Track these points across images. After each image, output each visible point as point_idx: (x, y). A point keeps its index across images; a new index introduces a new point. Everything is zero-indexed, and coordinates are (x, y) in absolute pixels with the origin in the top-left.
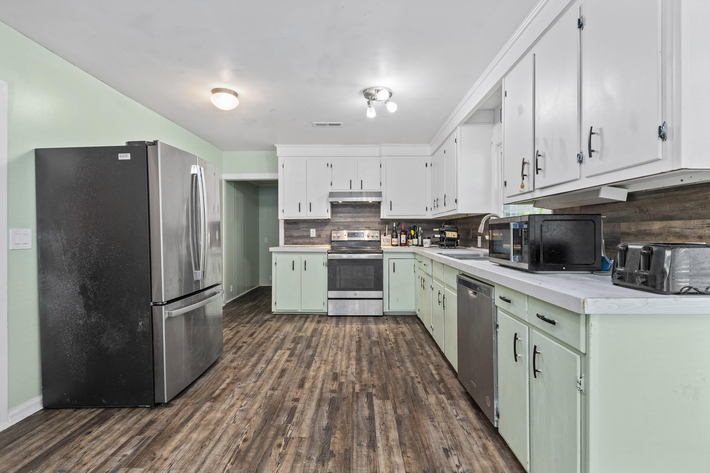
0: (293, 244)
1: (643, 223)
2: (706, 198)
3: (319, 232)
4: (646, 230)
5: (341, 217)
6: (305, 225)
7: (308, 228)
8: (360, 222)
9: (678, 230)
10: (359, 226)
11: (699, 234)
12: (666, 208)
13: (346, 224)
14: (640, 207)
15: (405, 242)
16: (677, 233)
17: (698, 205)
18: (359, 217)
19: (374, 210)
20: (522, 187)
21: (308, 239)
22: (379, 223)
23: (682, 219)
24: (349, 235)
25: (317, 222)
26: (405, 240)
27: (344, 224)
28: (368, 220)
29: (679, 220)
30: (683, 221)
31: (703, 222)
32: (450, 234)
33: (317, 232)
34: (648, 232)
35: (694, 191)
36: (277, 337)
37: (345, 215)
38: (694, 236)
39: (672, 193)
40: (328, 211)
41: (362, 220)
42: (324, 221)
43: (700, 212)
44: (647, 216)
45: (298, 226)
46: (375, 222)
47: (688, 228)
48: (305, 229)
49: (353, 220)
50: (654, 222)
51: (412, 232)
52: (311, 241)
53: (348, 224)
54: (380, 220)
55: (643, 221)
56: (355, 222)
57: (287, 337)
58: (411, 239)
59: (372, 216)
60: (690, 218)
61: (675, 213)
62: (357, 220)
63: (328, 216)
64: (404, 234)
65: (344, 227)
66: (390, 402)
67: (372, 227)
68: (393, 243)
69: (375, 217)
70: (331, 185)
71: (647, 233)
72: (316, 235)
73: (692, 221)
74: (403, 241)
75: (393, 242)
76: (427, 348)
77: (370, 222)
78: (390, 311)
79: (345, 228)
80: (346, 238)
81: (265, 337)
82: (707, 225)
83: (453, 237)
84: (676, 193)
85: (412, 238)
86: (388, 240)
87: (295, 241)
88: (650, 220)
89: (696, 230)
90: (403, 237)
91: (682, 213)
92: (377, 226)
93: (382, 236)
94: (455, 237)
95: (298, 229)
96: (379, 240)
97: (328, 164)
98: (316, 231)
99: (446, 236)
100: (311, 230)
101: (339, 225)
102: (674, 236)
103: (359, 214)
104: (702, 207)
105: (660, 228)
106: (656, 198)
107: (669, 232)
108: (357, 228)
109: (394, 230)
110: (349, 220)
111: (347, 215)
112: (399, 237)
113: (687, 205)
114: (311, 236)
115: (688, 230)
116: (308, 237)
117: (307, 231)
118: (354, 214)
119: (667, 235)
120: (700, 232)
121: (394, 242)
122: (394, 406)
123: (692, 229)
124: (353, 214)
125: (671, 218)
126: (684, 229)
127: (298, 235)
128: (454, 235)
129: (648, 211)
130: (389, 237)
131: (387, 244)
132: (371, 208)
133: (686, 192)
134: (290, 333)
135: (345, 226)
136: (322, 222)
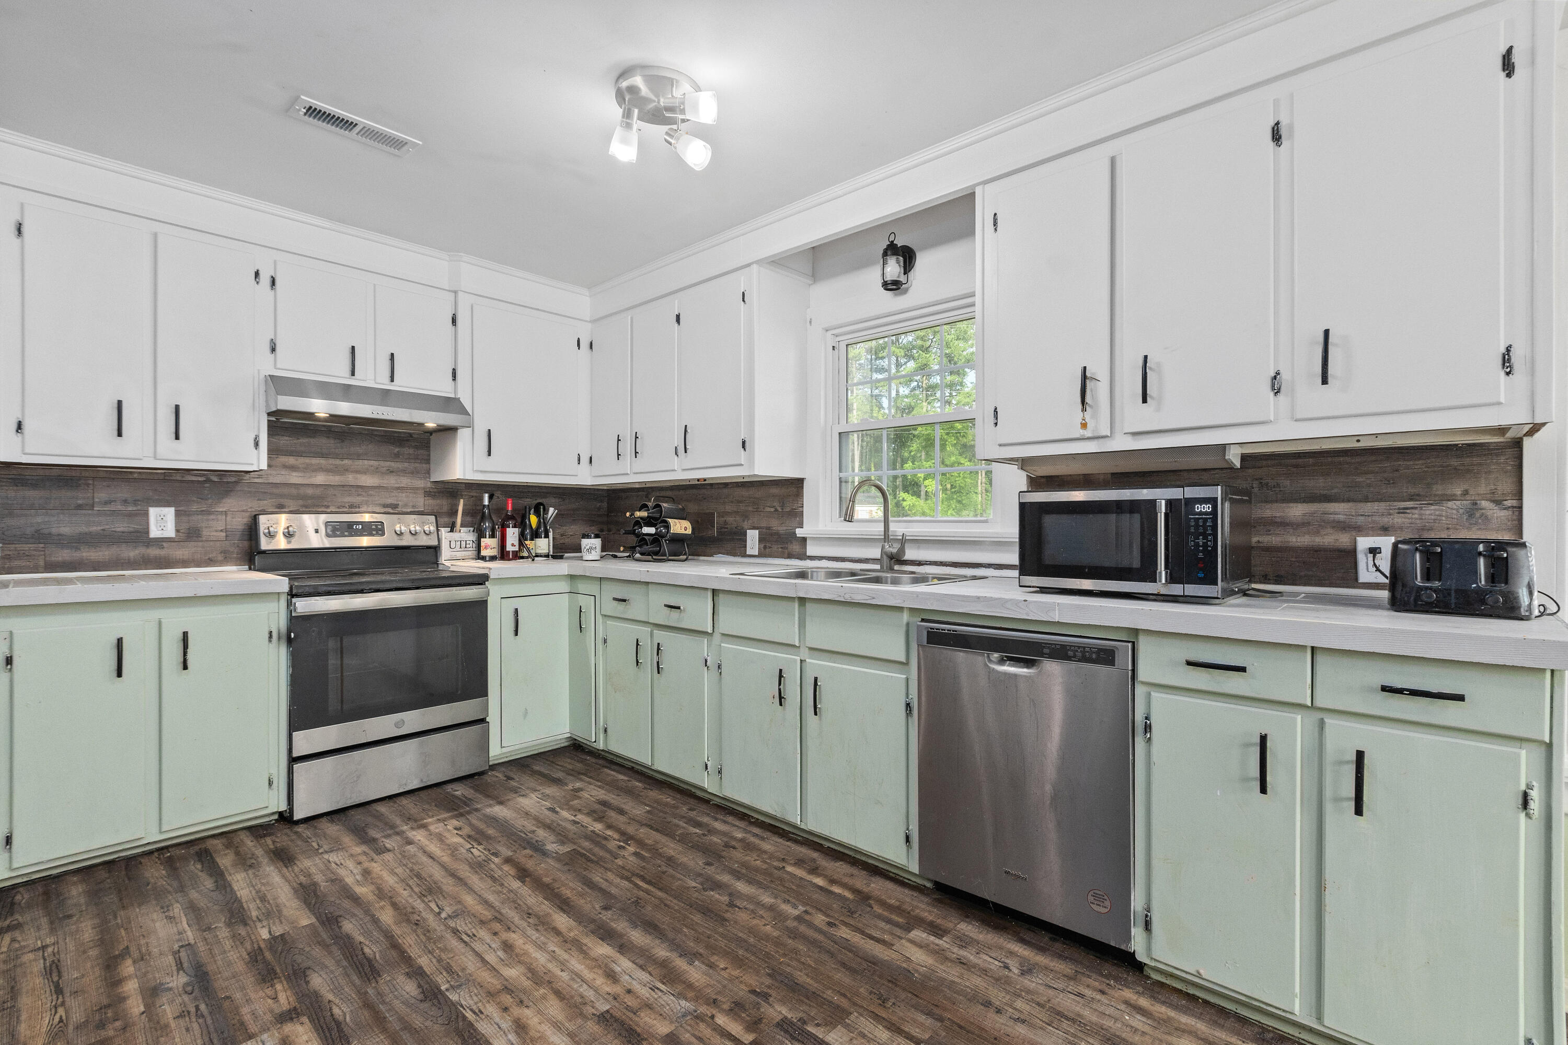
0: (51, 567)
1: (1268, 506)
2: (1397, 471)
3: (195, 518)
4: (1275, 517)
5: (293, 468)
6: (123, 492)
7: (135, 502)
8: (360, 489)
9: (1341, 517)
10: (360, 499)
11: (1382, 524)
12: (1318, 484)
13: (310, 491)
14: (1261, 479)
15: (516, 549)
16: (1339, 522)
17: (1381, 481)
18: (357, 472)
19: (411, 451)
20: (1084, 426)
21: (135, 547)
22: (428, 494)
23: (1349, 501)
24: (335, 530)
25: (182, 481)
26: (517, 543)
27: (302, 491)
28: (391, 481)
29: (1343, 501)
30: (1350, 504)
31: (1390, 506)
32: (678, 525)
33: (184, 518)
34: (1278, 520)
35: (1373, 458)
36: (152, 993)
37: (307, 460)
38: (1372, 527)
39: (1330, 459)
40: (257, 444)
41: (368, 480)
42: (215, 479)
43: (1385, 491)
44: (1277, 494)
45: (81, 497)
46: (415, 489)
47: (1362, 515)
48: (120, 507)
49: (335, 479)
50: (1292, 505)
51: (534, 520)
52: (153, 552)
53: (318, 492)
54: (429, 485)
55: (1266, 502)
56: (343, 486)
57: (211, 968)
58: (532, 539)
59: (404, 472)
60: (1366, 500)
61: (1336, 490)
62: (350, 479)
63: (258, 460)
64: (515, 526)
65: (301, 502)
66: (862, 1018)
67: (406, 505)
68: (483, 553)
69: (414, 473)
70: (273, 350)
71: (1276, 522)
72: (177, 531)
73: (1369, 504)
74: (513, 545)
75: (486, 548)
76: (718, 825)
77: (398, 488)
78: (504, 750)
79: (306, 507)
80: (317, 541)
81: (77, 1016)
82: (1397, 511)
83: (683, 532)
84: (1337, 459)
85: (535, 535)
86: (463, 544)
87: (65, 555)
88: (1284, 501)
89: (1376, 518)
90: (512, 534)
91: (1350, 491)
92: (421, 502)
93: (444, 531)
94: (687, 532)
95: (79, 507)
96: (435, 543)
97: (257, 274)
98: (178, 514)
99: (668, 531)
100: (153, 512)
101: (282, 496)
102: (1333, 527)
103: (360, 462)
104: (1389, 484)
105: (1304, 515)
106: (1296, 466)
107: (1324, 521)
108: (351, 506)
109: (484, 513)
110: (320, 479)
111: (315, 461)
112: (498, 534)
113: (1360, 479)
114: (154, 533)
115: (1362, 518)
116: (141, 536)
117: (130, 515)
118: (342, 459)
119: (1320, 526)
120: (1385, 520)
121: (489, 550)
122: (885, 1023)
123: (1368, 516)
124: (338, 462)
125: (1328, 499)
126: (1353, 516)
127: (84, 529)
128: (686, 529)
129: (1278, 485)
130: (466, 535)
131: (459, 555)
132: (401, 446)
133: (1358, 459)
134: (201, 946)
135: (304, 497)
136: (208, 481)
